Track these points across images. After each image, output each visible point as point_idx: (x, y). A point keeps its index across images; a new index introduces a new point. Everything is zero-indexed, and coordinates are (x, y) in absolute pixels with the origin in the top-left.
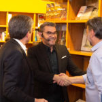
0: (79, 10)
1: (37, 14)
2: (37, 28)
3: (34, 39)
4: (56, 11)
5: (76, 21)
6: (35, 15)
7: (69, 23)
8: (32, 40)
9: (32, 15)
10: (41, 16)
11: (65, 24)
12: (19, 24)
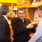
0: (32, 2)
1: (13, 4)
2: (13, 10)
3: (12, 15)
4: (22, 2)
5: (31, 7)
6: (12, 4)
7: (28, 8)
8: (11, 16)
9: (11, 4)
10: (15, 5)
11: (26, 8)
12: (4, 8)
